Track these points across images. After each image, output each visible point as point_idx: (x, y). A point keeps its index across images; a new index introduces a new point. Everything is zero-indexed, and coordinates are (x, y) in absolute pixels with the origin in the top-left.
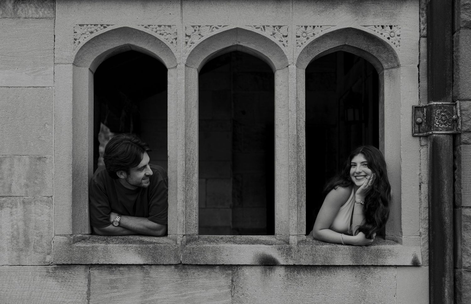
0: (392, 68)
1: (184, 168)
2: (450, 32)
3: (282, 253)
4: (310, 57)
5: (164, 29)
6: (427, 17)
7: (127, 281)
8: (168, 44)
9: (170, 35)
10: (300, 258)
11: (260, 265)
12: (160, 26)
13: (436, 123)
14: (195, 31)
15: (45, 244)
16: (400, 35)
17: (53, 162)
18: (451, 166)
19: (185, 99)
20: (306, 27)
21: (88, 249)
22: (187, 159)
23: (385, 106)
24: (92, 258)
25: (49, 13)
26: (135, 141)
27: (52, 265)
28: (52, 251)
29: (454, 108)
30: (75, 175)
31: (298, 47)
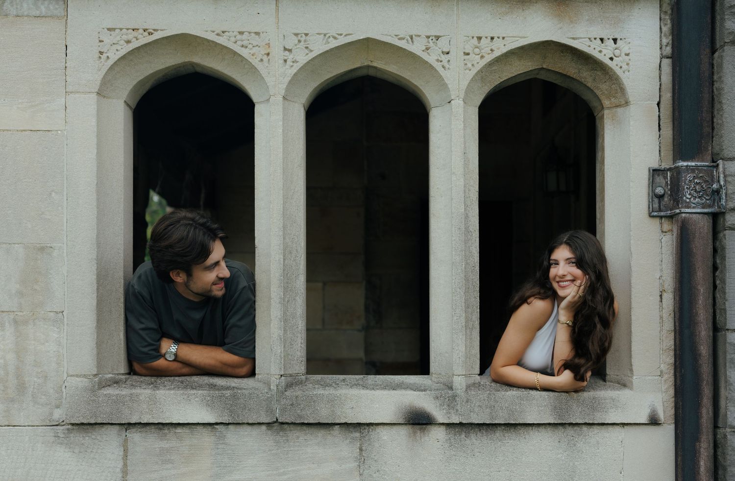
0: (617, 106)
1: (282, 266)
2: (708, 51)
3: (440, 405)
4: (486, 87)
5: (249, 38)
6: (673, 26)
7: (189, 451)
8: (255, 62)
9: (259, 49)
10: (471, 411)
11: (406, 424)
12: (241, 33)
13: (685, 196)
14: (299, 41)
15: (51, 391)
16: (629, 53)
17: (65, 254)
18: (710, 264)
19: (283, 154)
20: (479, 38)
21: (124, 398)
22: (286, 251)
23: (606, 167)
24: (131, 414)
25: (57, 9)
26: (202, 221)
27: (64, 425)
28: (64, 402)
29: (715, 172)
30: (102, 277)
31: (467, 70)
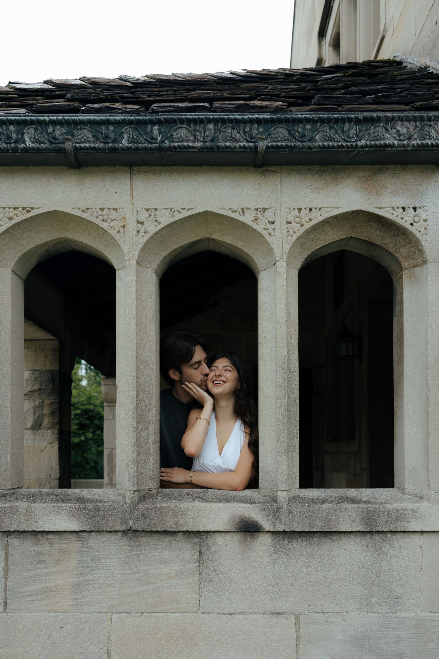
0: (415, 266)
1: (135, 401)
3: (267, 515)
4: (305, 253)
5: (108, 213)
7: (59, 554)
8: (113, 233)
9: (116, 222)
10: (292, 521)
11: (238, 532)
12: (102, 209)
14: (150, 216)
16: (427, 219)
19: (136, 308)
20: (300, 210)
21: (5, 510)
22: (140, 389)
24: (10, 523)
31: (289, 237)
